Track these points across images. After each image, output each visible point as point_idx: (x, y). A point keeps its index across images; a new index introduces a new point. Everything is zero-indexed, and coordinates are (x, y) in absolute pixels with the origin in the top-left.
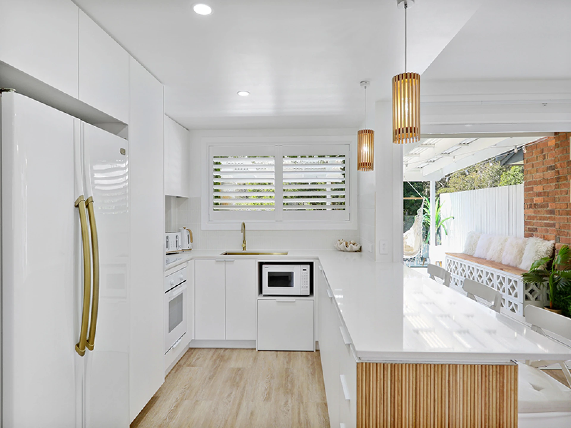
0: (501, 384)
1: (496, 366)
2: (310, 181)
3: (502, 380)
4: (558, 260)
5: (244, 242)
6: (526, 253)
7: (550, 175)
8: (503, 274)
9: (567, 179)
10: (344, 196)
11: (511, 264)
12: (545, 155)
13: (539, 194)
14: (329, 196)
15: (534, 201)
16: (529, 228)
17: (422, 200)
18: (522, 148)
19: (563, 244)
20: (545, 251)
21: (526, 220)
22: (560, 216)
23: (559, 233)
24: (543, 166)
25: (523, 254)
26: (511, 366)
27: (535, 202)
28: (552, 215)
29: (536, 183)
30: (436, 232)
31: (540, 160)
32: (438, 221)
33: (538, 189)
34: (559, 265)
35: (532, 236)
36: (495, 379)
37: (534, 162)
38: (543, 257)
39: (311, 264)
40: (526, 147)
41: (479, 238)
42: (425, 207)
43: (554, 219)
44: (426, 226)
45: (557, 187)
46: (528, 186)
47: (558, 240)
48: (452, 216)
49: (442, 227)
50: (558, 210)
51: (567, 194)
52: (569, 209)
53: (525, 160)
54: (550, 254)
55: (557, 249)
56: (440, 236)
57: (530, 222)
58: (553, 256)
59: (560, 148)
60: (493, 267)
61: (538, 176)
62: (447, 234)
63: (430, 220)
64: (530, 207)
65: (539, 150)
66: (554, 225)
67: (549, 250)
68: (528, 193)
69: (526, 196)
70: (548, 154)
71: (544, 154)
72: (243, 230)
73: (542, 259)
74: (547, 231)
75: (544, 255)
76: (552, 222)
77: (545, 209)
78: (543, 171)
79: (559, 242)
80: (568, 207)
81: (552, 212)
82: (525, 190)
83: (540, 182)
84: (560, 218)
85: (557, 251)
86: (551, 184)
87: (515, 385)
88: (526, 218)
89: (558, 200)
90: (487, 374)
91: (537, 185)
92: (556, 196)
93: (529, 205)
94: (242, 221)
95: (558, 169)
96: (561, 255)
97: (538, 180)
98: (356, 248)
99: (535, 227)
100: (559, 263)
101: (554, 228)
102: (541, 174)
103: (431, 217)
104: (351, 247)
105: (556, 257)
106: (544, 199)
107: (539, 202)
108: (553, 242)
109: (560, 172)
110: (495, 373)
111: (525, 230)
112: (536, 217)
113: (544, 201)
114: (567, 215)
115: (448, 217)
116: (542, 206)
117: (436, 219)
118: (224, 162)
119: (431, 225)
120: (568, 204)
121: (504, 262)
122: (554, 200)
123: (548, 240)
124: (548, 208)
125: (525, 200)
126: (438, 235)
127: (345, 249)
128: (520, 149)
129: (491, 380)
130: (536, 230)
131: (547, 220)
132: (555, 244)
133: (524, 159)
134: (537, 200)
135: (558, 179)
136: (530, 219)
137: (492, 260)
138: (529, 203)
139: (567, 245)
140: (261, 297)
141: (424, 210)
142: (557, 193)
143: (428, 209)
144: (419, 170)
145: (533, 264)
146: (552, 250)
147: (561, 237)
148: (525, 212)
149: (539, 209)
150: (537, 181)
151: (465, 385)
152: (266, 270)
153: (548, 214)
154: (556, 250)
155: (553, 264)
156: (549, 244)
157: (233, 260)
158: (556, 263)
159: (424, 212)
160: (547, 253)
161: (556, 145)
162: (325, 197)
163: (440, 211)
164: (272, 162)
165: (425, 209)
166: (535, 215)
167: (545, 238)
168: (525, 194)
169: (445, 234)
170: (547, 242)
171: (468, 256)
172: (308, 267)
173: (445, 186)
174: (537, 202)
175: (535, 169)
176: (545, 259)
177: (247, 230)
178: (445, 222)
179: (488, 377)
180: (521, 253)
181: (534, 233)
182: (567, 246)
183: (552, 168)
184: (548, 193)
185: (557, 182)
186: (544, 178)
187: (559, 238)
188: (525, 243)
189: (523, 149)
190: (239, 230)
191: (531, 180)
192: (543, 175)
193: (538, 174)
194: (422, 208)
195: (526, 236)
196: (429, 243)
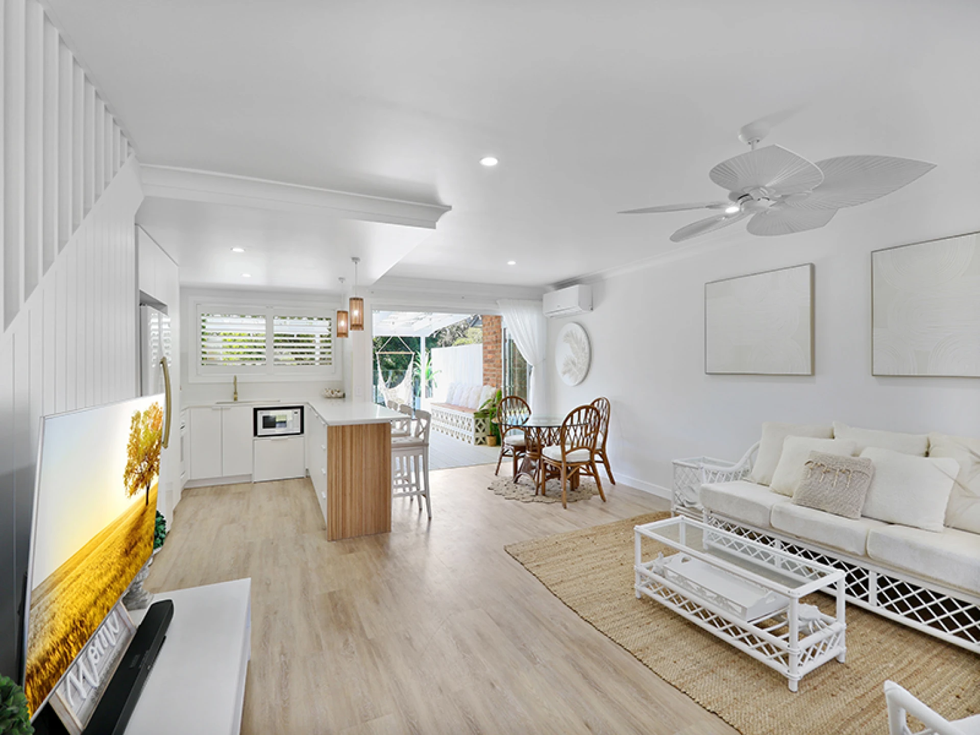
2: (295, 334)
5: (235, 393)
6: (480, 398)
7: (494, 337)
10: (330, 353)
11: (473, 408)
13: (491, 353)
14: (317, 347)
16: (485, 378)
17: (412, 355)
20: (491, 395)
21: (484, 372)
27: (488, 358)
29: (488, 344)
30: (427, 384)
32: (430, 373)
33: (490, 348)
35: (486, 383)
39: (302, 408)
41: (455, 388)
42: (415, 360)
44: (417, 378)
46: (485, 346)
49: (433, 379)
52: (501, 364)
56: (432, 389)
57: (486, 374)
62: (437, 387)
63: (421, 373)
64: (486, 362)
69: (484, 353)
72: (235, 383)
75: (489, 398)
78: (492, 335)
80: (501, 362)
82: (483, 349)
84: (498, 370)
86: (495, 345)
88: (484, 370)
94: (234, 374)
96: (497, 397)
97: (488, 341)
98: (340, 394)
99: (489, 378)
101: (495, 378)
103: (421, 370)
104: (336, 394)
106: (493, 355)
107: (490, 358)
111: (483, 380)
114: (501, 368)
115: (439, 370)
116: (492, 361)
117: (427, 372)
118: (209, 320)
119: (422, 378)
124: (495, 363)
125: (483, 356)
126: (429, 388)
127: (331, 396)
130: (489, 380)
131: (493, 372)
133: (482, 323)
134: (490, 356)
136: (487, 371)
137: (462, 406)
138: (485, 359)
140: (256, 438)
141: (414, 364)
143: (419, 363)
145: (482, 406)
147: (498, 384)
148: (483, 365)
149: (491, 364)
152: (261, 415)
153: (494, 367)
156: (493, 390)
159: (414, 366)
162: (313, 347)
163: (431, 365)
164: (263, 321)
165: (417, 363)
166: (489, 368)
169: (435, 386)
170: (492, 388)
171: (448, 405)
172: (299, 411)
173: (464, 336)
175: (488, 331)
176: (490, 401)
177: (239, 383)
178: (435, 375)
188: (481, 390)
190: (230, 383)
194: (412, 362)
195: (483, 384)
196: (420, 396)
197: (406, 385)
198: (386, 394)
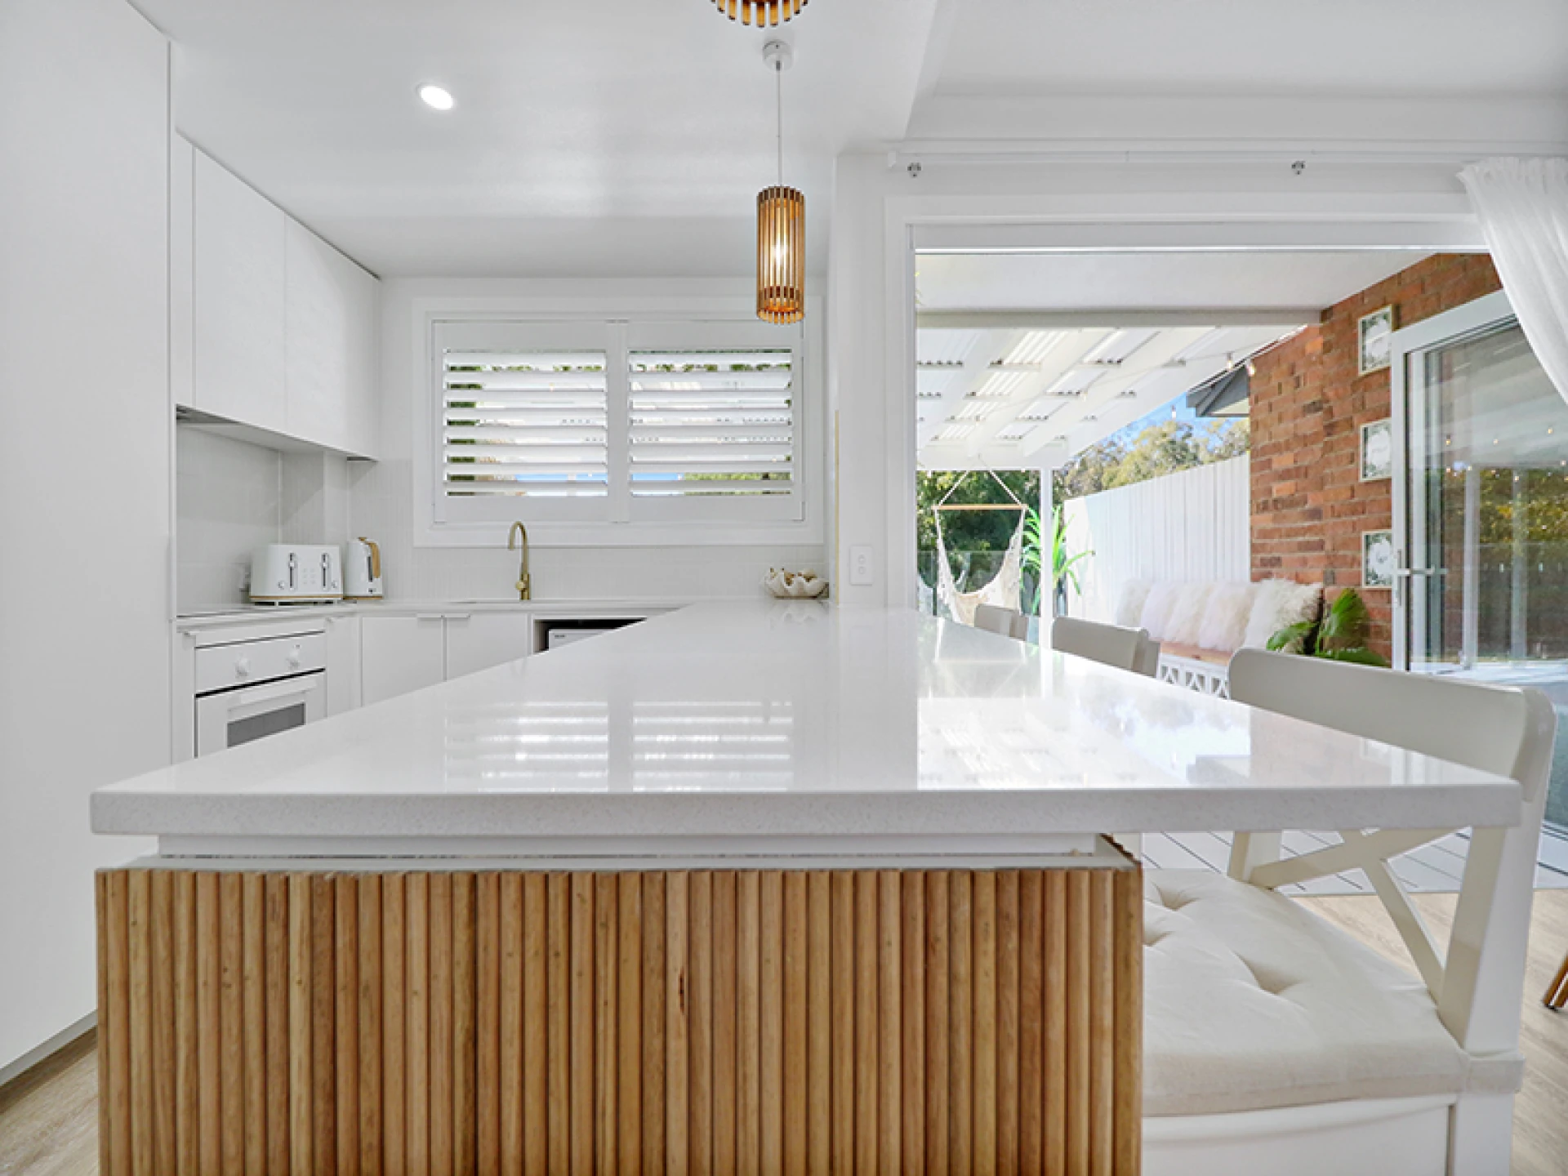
0: (1032, 998)
1: (999, 875)
3: (1034, 968)
4: (1330, 627)
5: (523, 576)
6: (1255, 618)
7: (1312, 423)
8: (1199, 668)
9: (1352, 426)
11: (1221, 648)
12: (1298, 379)
13: (1285, 475)
15: (1274, 491)
16: (1262, 560)
17: (1020, 511)
18: (1245, 363)
19: (1343, 588)
20: (1299, 609)
21: (1254, 541)
22: (1335, 520)
23: (1332, 560)
24: (1294, 406)
25: (1248, 621)
26: (1094, 873)
27: (1275, 495)
28: (1316, 522)
29: (1277, 448)
30: (1055, 585)
31: (1288, 390)
32: (1060, 562)
33: (1282, 462)
34: (1332, 639)
35: (1268, 576)
36: (987, 963)
37: (1273, 400)
38: (1293, 623)
40: (1253, 361)
41: (1148, 591)
43: (1321, 530)
44: (1031, 573)
45: (1329, 448)
46: (1259, 459)
47: (1330, 579)
48: (1091, 548)
49: (1068, 575)
50: (1329, 504)
51: (1352, 462)
52: (1356, 499)
53: (1253, 397)
54: (1311, 614)
55: (1328, 602)
56: (1065, 598)
57: (1263, 545)
58: (1319, 617)
59: (1335, 352)
60: (1176, 654)
61: (1282, 431)
62: (1079, 592)
63: (1040, 560)
64: (1264, 507)
65: (1285, 367)
66: (1320, 546)
67: (1308, 607)
68: (1258, 475)
69: (1254, 482)
70: (1305, 375)
71: (1297, 374)
73: (1292, 626)
74: (1304, 562)
75: (1296, 618)
76: (1316, 538)
77: (1299, 509)
78: (1295, 418)
79: (1334, 583)
80: (1355, 494)
81: (1316, 514)
82: (1253, 469)
83: (1288, 446)
84: (1335, 524)
85: (1329, 607)
86: (1314, 447)
87: (1121, 996)
88: (1255, 535)
89: (1330, 480)
90: (941, 931)
91: (1281, 453)
92: (1327, 471)
93: (1262, 504)
95: (1331, 404)
96: (1338, 613)
97: (1282, 440)
98: (812, 587)
99: (1276, 555)
100: (1332, 632)
101: (1323, 553)
102: (1291, 425)
103: (1042, 552)
104: (801, 584)
105: (1326, 622)
106: (1296, 484)
107: (1285, 494)
108: (1317, 586)
109: (1335, 410)
110: (988, 918)
111: (1253, 565)
112: (1279, 530)
113: (1297, 491)
114: (1353, 514)
115: (1083, 551)
116: (1291, 503)
117: (1055, 558)
119: (1042, 572)
120: (1355, 488)
121: (1204, 643)
122: (1321, 484)
123: (1308, 583)
124: (1307, 507)
125: (1253, 493)
126: (1061, 597)
127: (786, 591)
128: (1241, 366)
129: (963, 969)
130: (1277, 561)
131: (1304, 535)
132: (1322, 591)
133: (1249, 395)
134: (1281, 489)
135: (1330, 429)
136: (1265, 537)
137: (1177, 640)
138: (1261, 500)
139: (1352, 587)
141: (1024, 537)
142: (1328, 463)
143: (1035, 533)
144: (1015, 445)
145: (1271, 640)
146: (1316, 605)
147: (1337, 571)
148: (1252, 521)
149: (1284, 511)
150: (1279, 443)
151: (797, 1009)
152: (557, 641)
153: (1306, 520)
154: (1325, 605)
155: (1319, 638)
156: (1310, 592)
157: (465, 616)
158: (1327, 633)
159: (1025, 542)
160: (1303, 614)
161: (1324, 344)
163: (1064, 540)
165: (1030, 535)
166: (1277, 526)
167: (1300, 580)
168: (1251, 480)
169: (1075, 590)
170: (1303, 587)
174: (1280, 494)
175: (1275, 414)
176: (1300, 625)
178: (1074, 564)
179: (942, 948)
180: (1243, 618)
181: (1274, 570)
182: (1353, 591)
183: (1315, 407)
184: (1307, 468)
185: (1329, 435)
186: (1295, 435)
187: (1333, 573)
189: (1248, 366)
191: (1267, 442)
192: (1296, 426)
193: (1283, 426)
194: (1019, 532)
195: (1255, 578)
196: (1038, 613)
197: (1005, 585)
198: (957, 606)
